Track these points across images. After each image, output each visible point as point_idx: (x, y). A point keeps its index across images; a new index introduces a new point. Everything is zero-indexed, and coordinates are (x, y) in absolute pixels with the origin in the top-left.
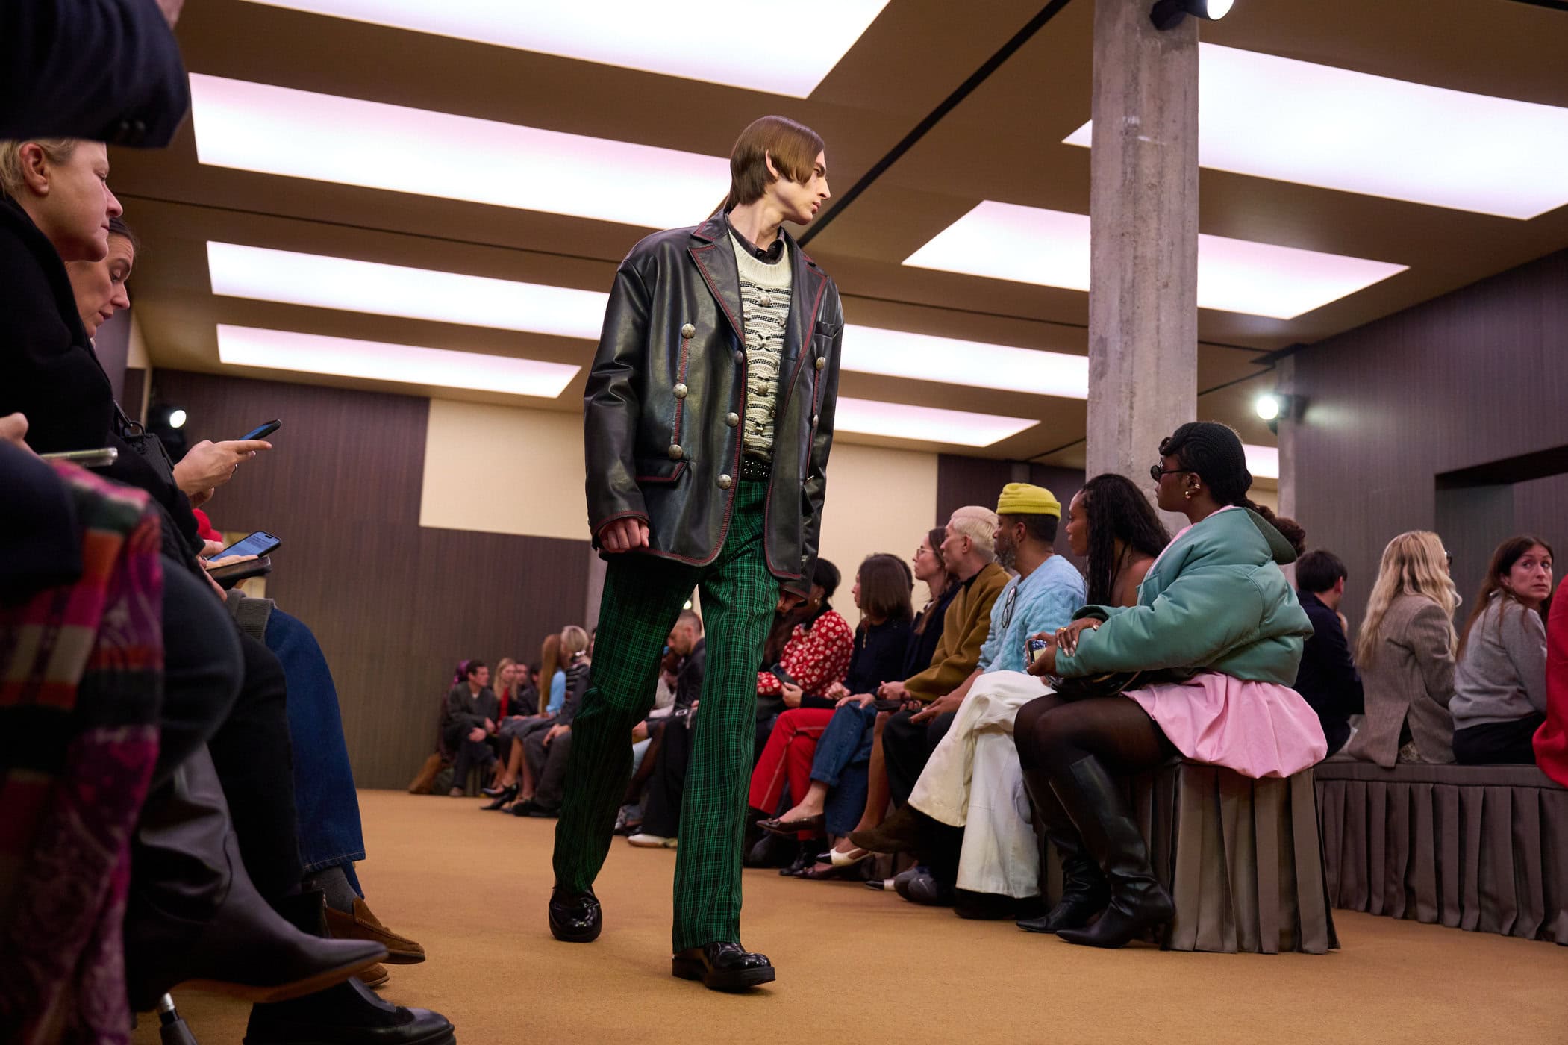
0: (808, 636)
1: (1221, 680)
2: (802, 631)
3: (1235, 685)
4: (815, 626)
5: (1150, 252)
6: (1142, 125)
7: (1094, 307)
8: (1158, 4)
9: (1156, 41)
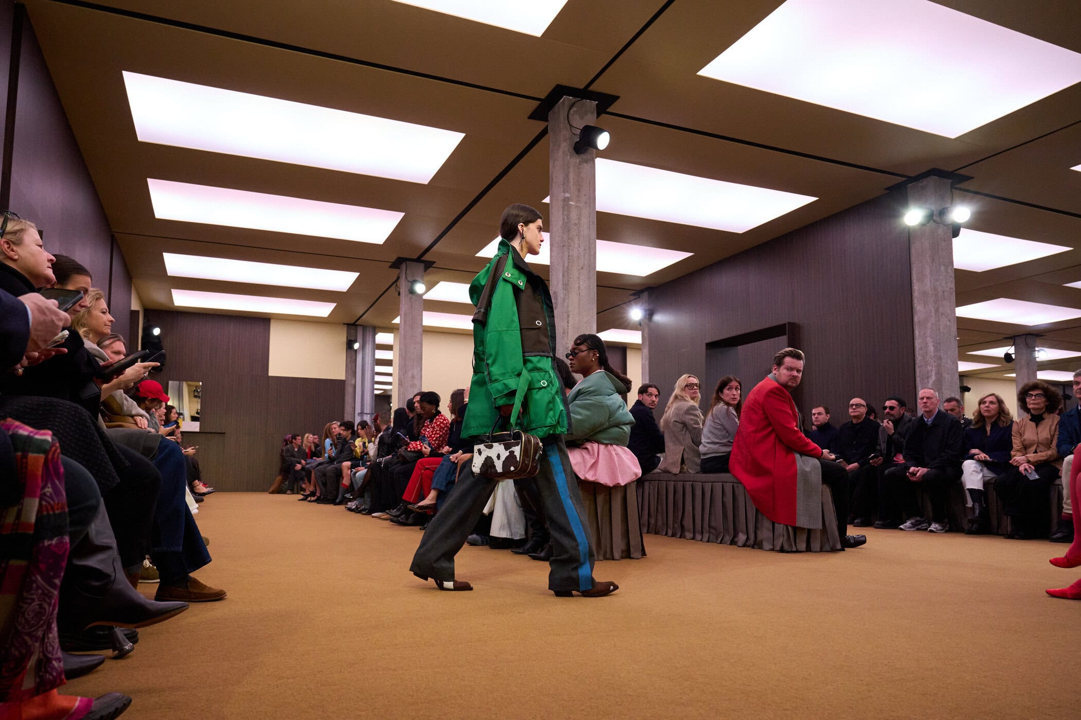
0: (431, 425)
1: (595, 446)
2: (428, 423)
3: (602, 447)
4: (434, 421)
5: (575, 253)
6: (571, 197)
7: (552, 278)
8: (577, 143)
9: (576, 160)
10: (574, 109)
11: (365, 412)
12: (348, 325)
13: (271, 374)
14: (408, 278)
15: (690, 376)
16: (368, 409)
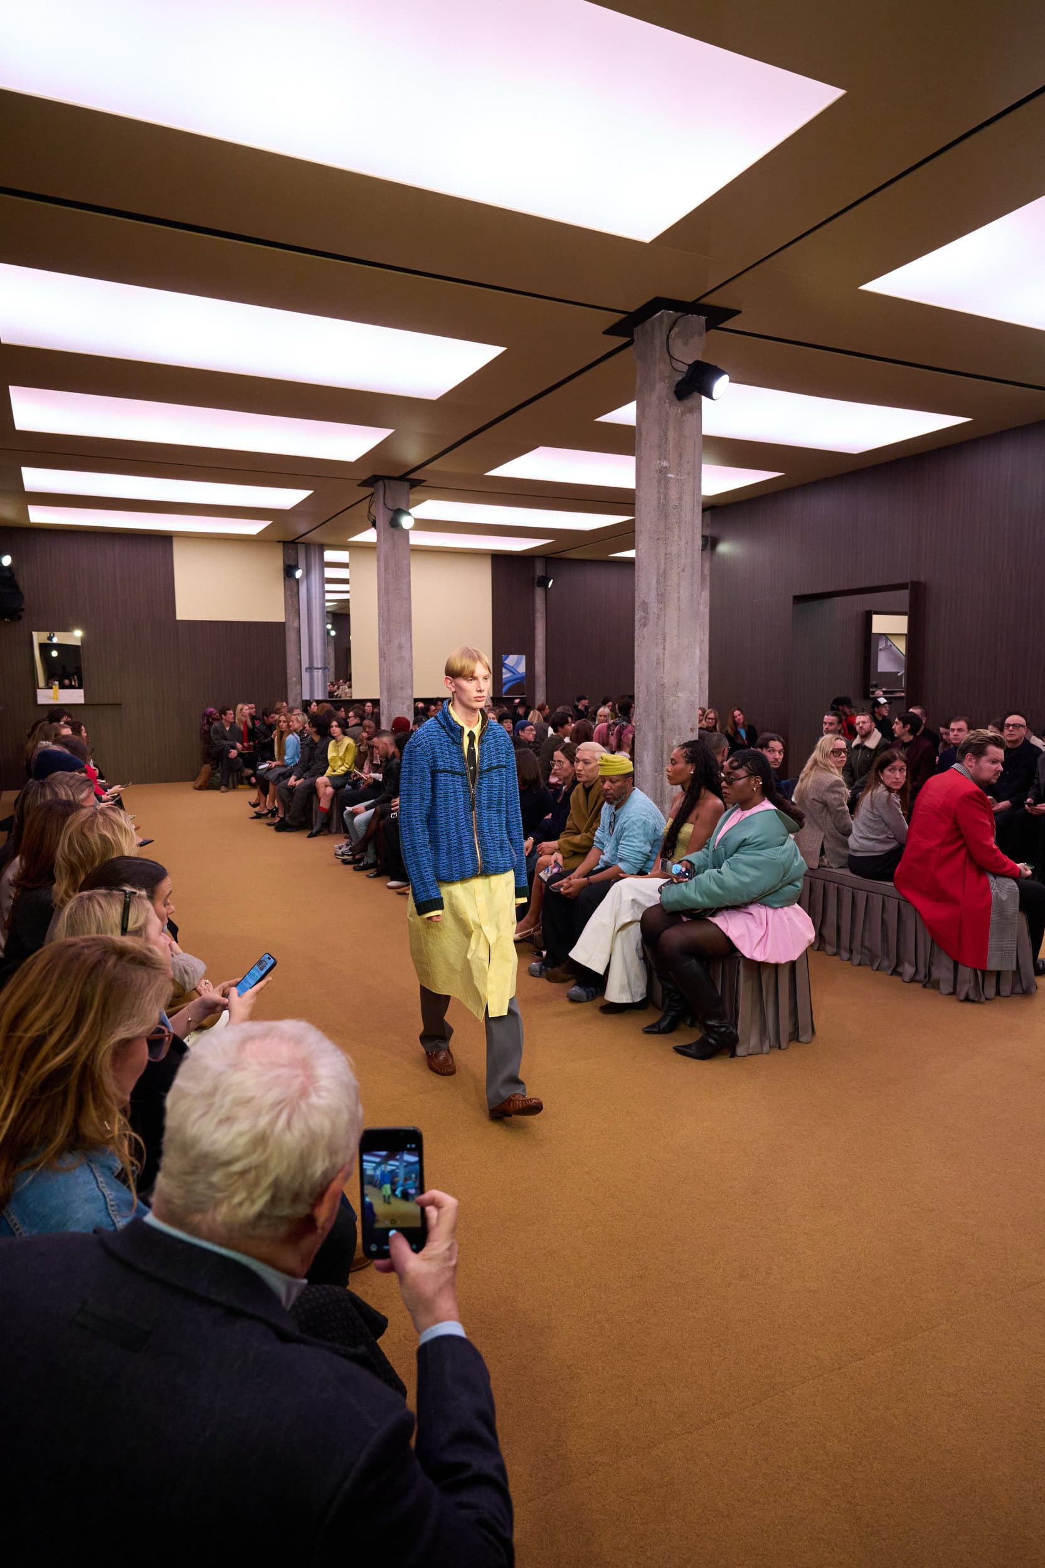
5: (674, 550)
6: (669, 467)
7: (638, 580)
8: (679, 384)
9: (677, 409)
10: (676, 329)
11: (315, 666)
12: (284, 542)
13: (180, 616)
14: (387, 504)
15: (837, 739)
16: (318, 663)
